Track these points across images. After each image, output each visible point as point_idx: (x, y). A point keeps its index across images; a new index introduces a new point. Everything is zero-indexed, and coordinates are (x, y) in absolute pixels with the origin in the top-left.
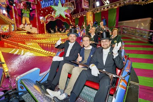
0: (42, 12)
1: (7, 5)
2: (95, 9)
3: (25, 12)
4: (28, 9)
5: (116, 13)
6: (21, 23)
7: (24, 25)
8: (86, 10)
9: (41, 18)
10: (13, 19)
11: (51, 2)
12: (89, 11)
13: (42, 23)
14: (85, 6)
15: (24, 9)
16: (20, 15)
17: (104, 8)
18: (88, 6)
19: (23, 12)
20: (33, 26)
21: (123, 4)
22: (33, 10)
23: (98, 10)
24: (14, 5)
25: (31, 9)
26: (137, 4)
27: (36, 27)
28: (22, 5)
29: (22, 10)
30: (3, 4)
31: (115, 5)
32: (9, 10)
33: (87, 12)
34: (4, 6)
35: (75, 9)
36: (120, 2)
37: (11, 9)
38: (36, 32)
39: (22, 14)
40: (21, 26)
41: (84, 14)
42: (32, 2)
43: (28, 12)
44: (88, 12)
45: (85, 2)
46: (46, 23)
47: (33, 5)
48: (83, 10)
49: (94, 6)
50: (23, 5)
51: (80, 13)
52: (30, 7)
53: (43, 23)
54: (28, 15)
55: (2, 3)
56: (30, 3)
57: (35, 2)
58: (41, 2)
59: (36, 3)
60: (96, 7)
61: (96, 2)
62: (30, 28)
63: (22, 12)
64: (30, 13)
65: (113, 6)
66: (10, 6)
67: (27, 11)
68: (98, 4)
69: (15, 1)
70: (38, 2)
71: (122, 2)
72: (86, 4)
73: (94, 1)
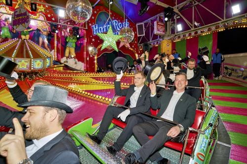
0: (93, 40)
1: (49, 32)
2: (176, 35)
3: (70, 41)
4: (74, 36)
5: (211, 43)
6: (63, 55)
7: (67, 58)
8: (160, 36)
9: (91, 49)
10: (53, 51)
11: (108, 26)
12: (165, 38)
13: (91, 56)
14: (158, 30)
15: (70, 36)
16: (64, 44)
17: (190, 34)
18: (164, 32)
19: (67, 40)
20: (79, 61)
22: (81, 38)
23: (179, 37)
24: (57, 32)
25: (78, 36)
27: (83, 61)
28: (68, 31)
29: (67, 37)
30: (45, 31)
31: (209, 29)
33: (161, 40)
34: (45, 33)
35: (144, 35)
36: (217, 24)
37: (53, 37)
38: (83, 69)
39: (66, 43)
40: (63, 60)
42: (80, 27)
43: (74, 41)
44: (163, 39)
45: (158, 24)
46: (98, 55)
48: (155, 37)
49: (173, 31)
50: (70, 30)
51: (151, 41)
52: (78, 34)
53: (93, 57)
55: (43, 30)
56: (78, 29)
57: (85, 27)
58: (94, 26)
59: (87, 28)
60: (176, 32)
61: (177, 24)
62: (74, 62)
63: (66, 40)
64: (77, 41)
65: (206, 30)
66: (52, 33)
67: (73, 39)
68: (179, 27)
69: (59, 26)
70: (89, 27)
71: (221, 25)
72: (160, 27)
73: (174, 23)
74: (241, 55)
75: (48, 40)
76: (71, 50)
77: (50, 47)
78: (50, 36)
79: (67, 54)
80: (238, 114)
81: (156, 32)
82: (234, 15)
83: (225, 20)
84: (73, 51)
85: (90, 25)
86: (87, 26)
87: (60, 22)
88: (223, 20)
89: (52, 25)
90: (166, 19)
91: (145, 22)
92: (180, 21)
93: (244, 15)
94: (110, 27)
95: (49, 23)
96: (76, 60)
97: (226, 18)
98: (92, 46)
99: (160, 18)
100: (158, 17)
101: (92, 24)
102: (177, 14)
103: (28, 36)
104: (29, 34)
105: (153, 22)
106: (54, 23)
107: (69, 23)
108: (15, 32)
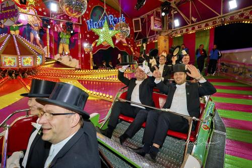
0: (88, 36)
1: (41, 27)
2: (173, 31)
3: (64, 37)
4: (67, 32)
5: (208, 38)
6: (56, 52)
7: (61, 55)
8: (157, 32)
9: (86, 45)
10: (46, 47)
12: (162, 34)
13: (86, 53)
14: (155, 26)
15: (63, 32)
16: (57, 40)
17: (187, 30)
18: (161, 27)
19: (61, 36)
20: (73, 58)
21: (220, 23)
22: (75, 33)
23: (177, 33)
24: (49, 27)
25: (72, 32)
26: (246, 22)
27: (77, 58)
28: (62, 27)
29: (60, 33)
31: (206, 24)
32: (42, 33)
33: (158, 35)
34: (36, 28)
35: (141, 31)
36: (214, 19)
37: (45, 32)
38: (78, 67)
39: (60, 39)
40: (57, 57)
41: (154, 39)
42: (74, 22)
43: (68, 36)
44: (160, 35)
45: (155, 20)
46: (93, 52)
47: (76, 27)
48: (152, 33)
49: (170, 27)
50: (63, 26)
51: (148, 37)
52: (72, 29)
53: (89, 54)
54: (68, 41)
55: (34, 25)
56: (72, 24)
57: (79, 22)
58: (88, 21)
59: (81, 23)
60: (173, 27)
61: (174, 19)
62: (69, 59)
63: (59, 36)
65: (203, 26)
66: (44, 28)
67: (67, 34)
68: (177, 23)
69: (52, 21)
70: (83, 22)
71: (218, 20)
72: (157, 23)
73: (171, 18)
74: (237, 51)
75: (40, 36)
76: (64, 46)
77: (43, 43)
78: (42, 32)
79: (60, 51)
80: (234, 110)
81: (153, 27)
82: (231, 11)
83: (222, 15)
84: (67, 47)
85: (85, 19)
86: (81, 21)
87: (52, 17)
88: (220, 16)
89: (43, 20)
90: (163, 14)
91: (142, 17)
92: (177, 16)
93: (240, 10)
94: (106, 22)
95: (40, 18)
96: (71, 57)
97: (223, 13)
98: (87, 42)
99: (157, 12)
100: (155, 12)
101: (87, 19)
102: (174, 9)
103: (18, 32)
104: (18, 29)
105: (149, 17)
106: (46, 18)
107: (62, 18)
108: (3, 26)
